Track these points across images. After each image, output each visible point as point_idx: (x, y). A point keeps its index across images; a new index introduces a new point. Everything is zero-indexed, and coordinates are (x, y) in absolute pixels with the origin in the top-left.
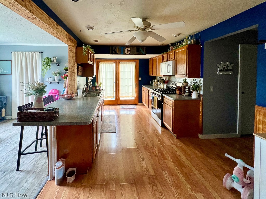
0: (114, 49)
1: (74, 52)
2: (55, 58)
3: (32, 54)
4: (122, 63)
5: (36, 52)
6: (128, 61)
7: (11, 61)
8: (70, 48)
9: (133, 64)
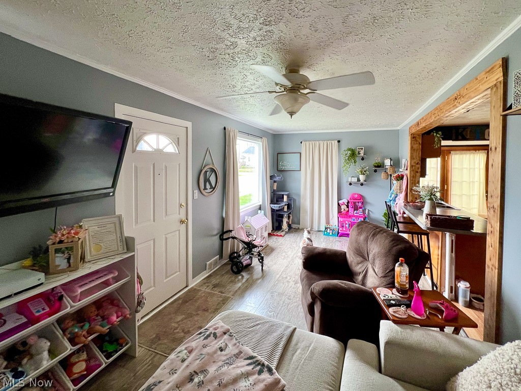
0: (460, 131)
1: (419, 143)
2: (362, 149)
3: (327, 144)
4: (456, 154)
5: (332, 141)
6: (469, 150)
7: (300, 153)
8: (413, 138)
9: (481, 154)
